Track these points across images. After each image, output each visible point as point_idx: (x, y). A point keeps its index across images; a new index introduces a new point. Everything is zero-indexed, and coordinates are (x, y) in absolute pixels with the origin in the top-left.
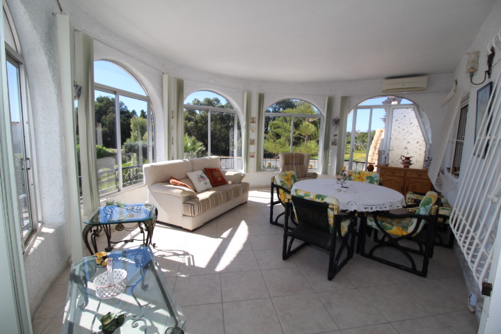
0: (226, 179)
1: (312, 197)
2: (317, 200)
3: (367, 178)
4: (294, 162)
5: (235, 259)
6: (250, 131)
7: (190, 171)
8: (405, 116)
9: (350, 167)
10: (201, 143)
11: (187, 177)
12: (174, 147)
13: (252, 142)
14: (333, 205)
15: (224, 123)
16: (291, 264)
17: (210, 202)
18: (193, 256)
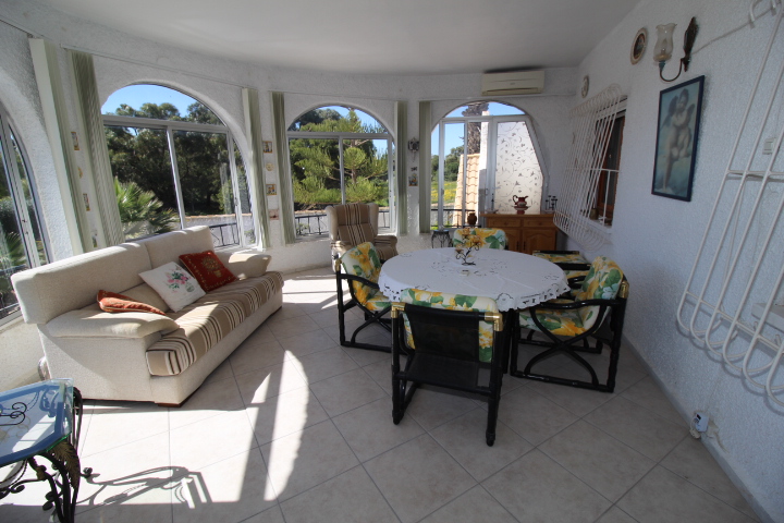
0: (232, 270)
1: (447, 302)
2: (459, 308)
3: (488, 239)
4: (353, 221)
5: (300, 451)
6: (265, 170)
7: (148, 269)
8: (514, 135)
9: (440, 219)
10: (152, 195)
11: (142, 283)
12: (94, 217)
13: (272, 190)
14: (492, 314)
15: (192, 152)
16: (410, 428)
17: (212, 332)
18: (199, 475)
